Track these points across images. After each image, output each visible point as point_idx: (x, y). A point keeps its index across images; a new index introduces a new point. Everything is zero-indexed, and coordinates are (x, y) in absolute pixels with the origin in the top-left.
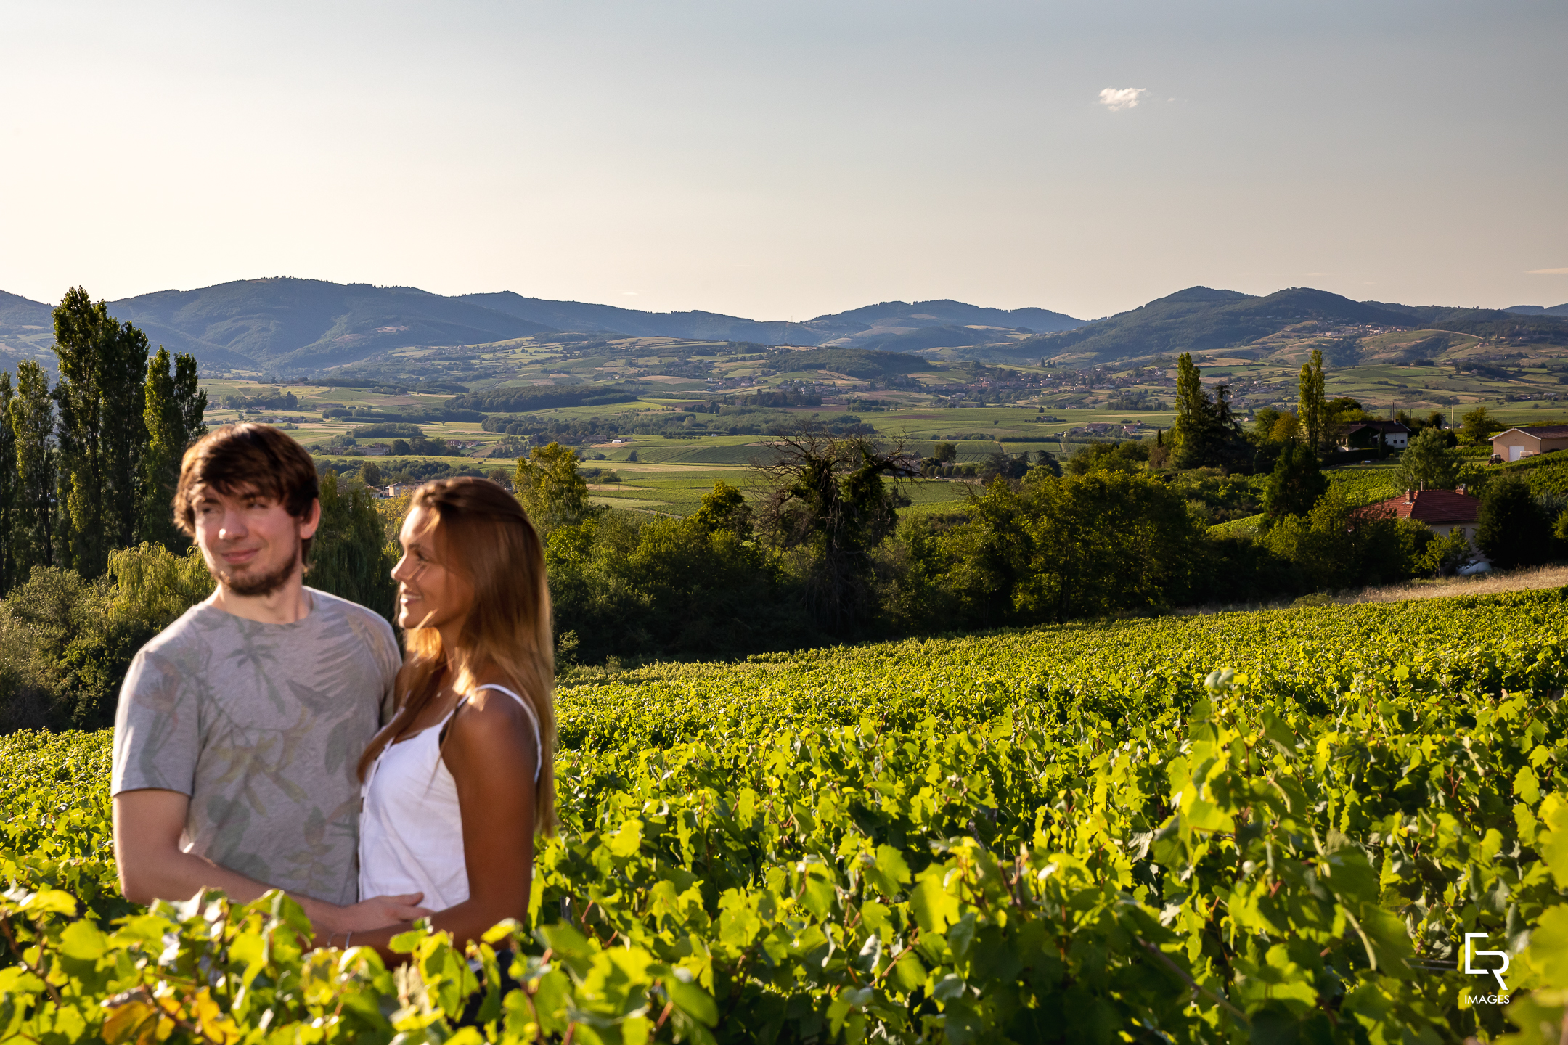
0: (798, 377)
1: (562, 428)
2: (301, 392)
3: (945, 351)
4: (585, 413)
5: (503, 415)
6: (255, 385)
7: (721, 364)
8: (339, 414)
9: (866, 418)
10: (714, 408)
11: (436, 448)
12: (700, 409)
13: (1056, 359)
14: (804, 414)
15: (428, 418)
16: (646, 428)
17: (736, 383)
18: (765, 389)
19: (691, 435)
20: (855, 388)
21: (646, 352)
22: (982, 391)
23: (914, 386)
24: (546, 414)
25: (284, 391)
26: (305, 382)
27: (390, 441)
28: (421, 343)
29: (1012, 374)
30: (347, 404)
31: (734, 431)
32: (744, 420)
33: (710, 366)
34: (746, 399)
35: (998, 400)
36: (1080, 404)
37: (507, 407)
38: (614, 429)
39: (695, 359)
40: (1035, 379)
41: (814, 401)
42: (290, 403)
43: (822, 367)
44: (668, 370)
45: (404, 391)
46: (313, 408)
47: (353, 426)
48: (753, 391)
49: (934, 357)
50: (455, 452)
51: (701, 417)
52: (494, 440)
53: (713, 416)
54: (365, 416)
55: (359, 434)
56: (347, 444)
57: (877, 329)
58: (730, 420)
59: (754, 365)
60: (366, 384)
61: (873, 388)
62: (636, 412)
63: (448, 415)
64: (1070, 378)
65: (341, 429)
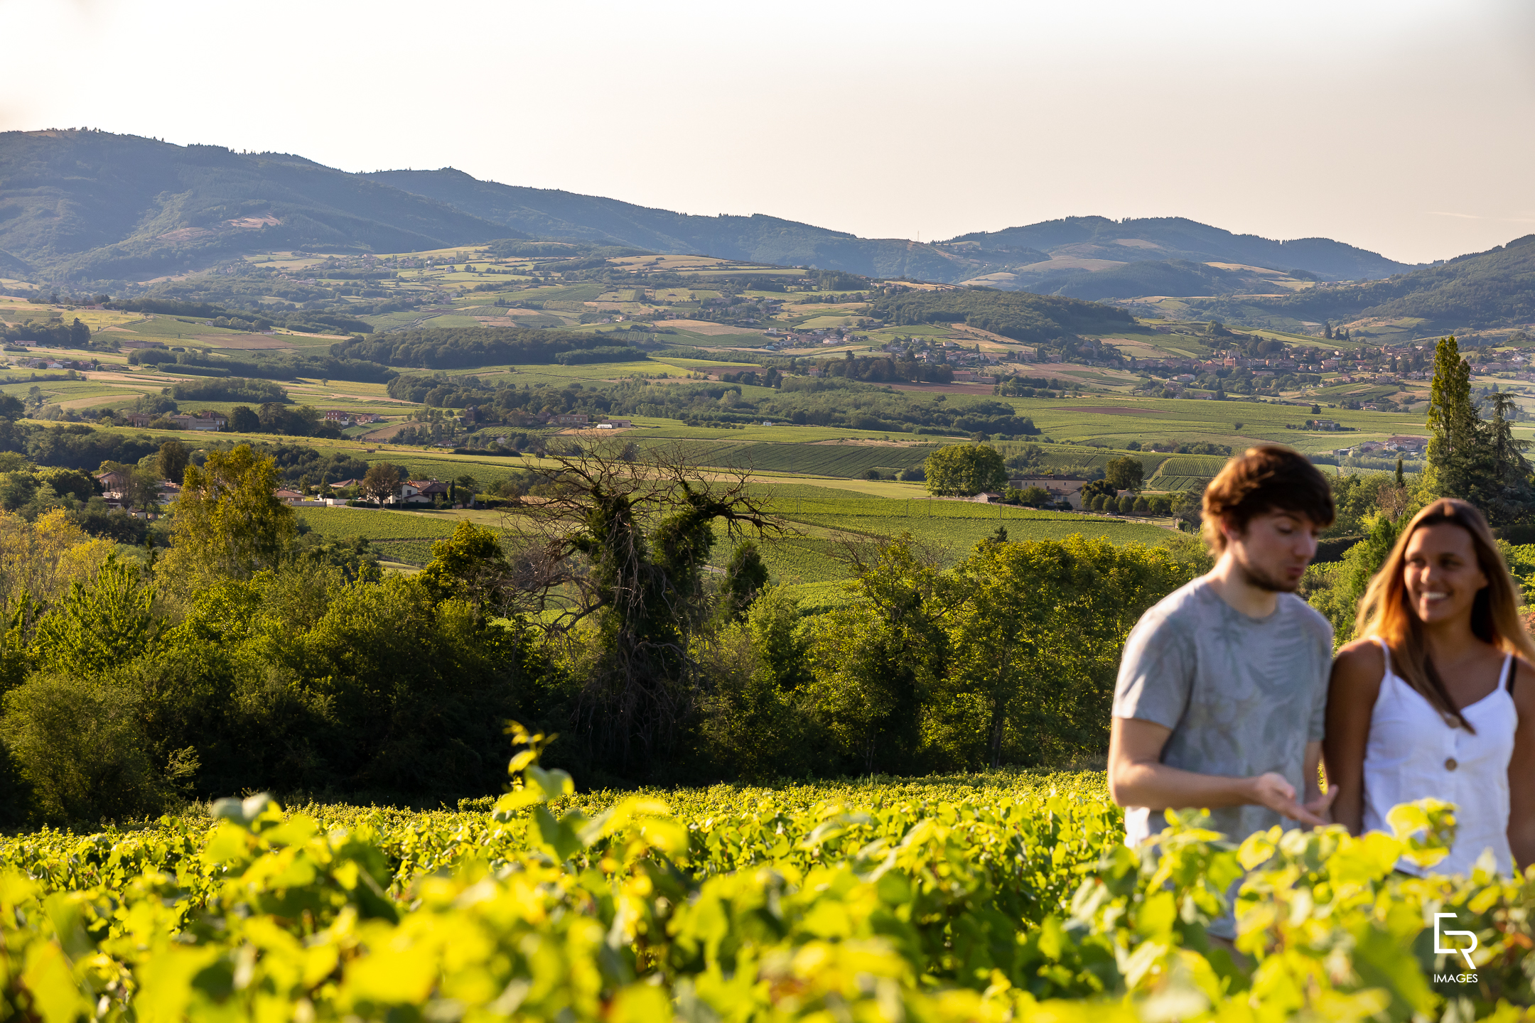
0: (919, 334)
1: (517, 400)
2: (96, 320)
3: (1169, 305)
4: (559, 376)
5: (425, 373)
6: (22, 305)
7: (792, 305)
8: (155, 358)
9: (1024, 408)
10: (772, 378)
11: (303, 423)
12: (750, 379)
13: (1352, 327)
14: (922, 395)
15: (298, 372)
16: (656, 406)
17: (815, 339)
18: (860, 351)
19: (728, 421)
20: (1011, 357)
21: (669, 280)
22: (1222, 373)
23: (1111, 358)
24: (494, 374)
25: (69, 317)
26: (104, 302)
27: (228, 408)
28: (302, 249)
29: (1275, 347)
30: (171, 342)
31: (801, 419)
32: (822, 401)
33: (773, 308)
34: (827, 367)
35: (1248, 389)
36: (1384, 403)
37: (432, 360)
38: (603, 405)
39: (750, 295)
40: (1313, 357)
41: (939, 376)
42: (78, 336)
43: (959, 318)
44: (704, 311)
45: (265, 326)
46: (115, 347)
47: (176, 379)
48: (840, 353)
49: (1149, 312)
50: (332, 432)
51: (750, 393)
52: (403, 414)
53: (770, 392)
54: (197, 364)
55: (182, 394)
56: (162, 408)
57: (1060, 260)
58: (798, 400)
59: (846, 311)
60: (203, 312)
61: (1041, 358)
62: (644, 379)
63: (334, 370)
64: (1372, 359)
65: (155, 383)
